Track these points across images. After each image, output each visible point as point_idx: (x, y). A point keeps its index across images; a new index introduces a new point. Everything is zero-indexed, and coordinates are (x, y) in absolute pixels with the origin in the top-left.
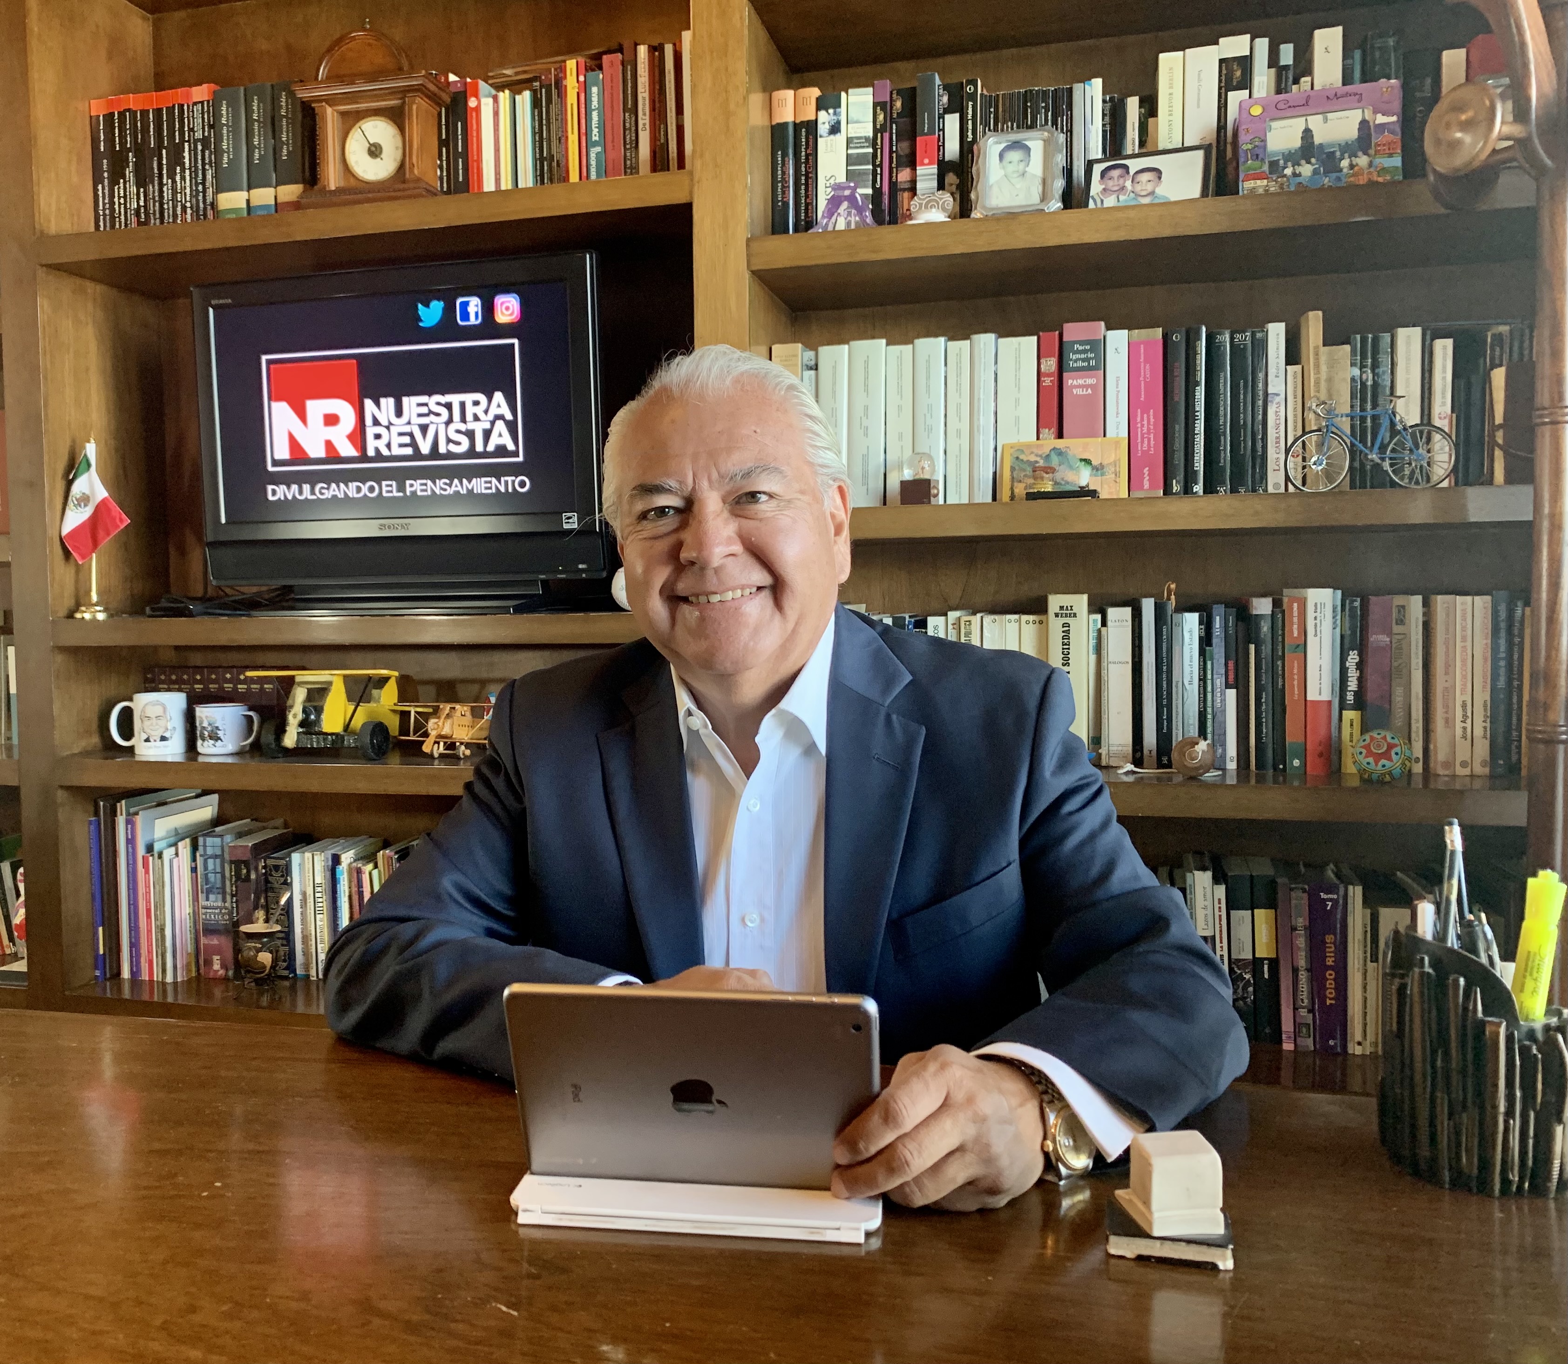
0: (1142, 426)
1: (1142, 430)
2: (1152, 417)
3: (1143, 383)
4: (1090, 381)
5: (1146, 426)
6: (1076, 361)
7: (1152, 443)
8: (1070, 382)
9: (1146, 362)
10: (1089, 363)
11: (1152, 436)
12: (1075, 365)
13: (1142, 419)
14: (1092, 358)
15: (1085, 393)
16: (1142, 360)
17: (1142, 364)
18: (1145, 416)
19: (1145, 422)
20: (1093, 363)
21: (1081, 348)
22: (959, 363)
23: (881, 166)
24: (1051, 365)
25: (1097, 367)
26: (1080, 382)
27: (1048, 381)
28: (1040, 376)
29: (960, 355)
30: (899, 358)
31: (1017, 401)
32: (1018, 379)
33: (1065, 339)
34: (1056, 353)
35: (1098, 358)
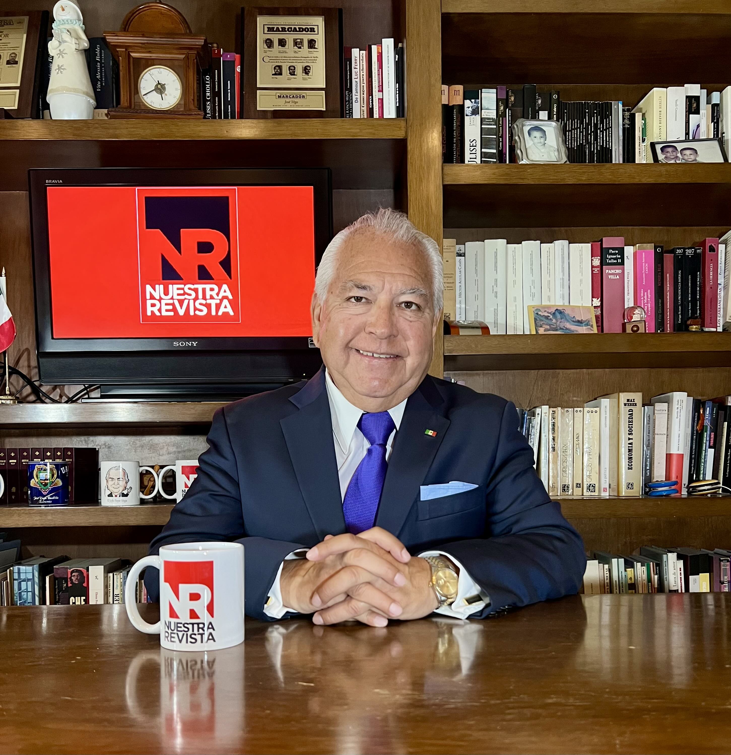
0: (644, 299)
1: (644, 301)
2: (649, 294)
3: (644, 274)
4: (618, 271)
5: (646, 299)
6: (610, 259)
7: (649, 309)
8: (607, 271)
9: (645, 263)
10: (617, 261)
11: (649, 305)
12: (610, 262)
13: (644, 295)
14: (619, 258)
15: (615, 278)
16: (644, 261)
17: (644, 264)
18: (646, 293)
19: (646, 297)
20: (620, 261)
21: (613, 252)
22: (548, 257)
23: (502, 137)
24: (597, 262)
25: (623, 263)
26: (613, 271)
27: (596, 270)
28: (593, 267)
29: (549, 252)
30: (514, 251)
31: (581, 281)
32: (581, 268)
33: (604, 247)
34: (600, 255)
35: (623, 258)
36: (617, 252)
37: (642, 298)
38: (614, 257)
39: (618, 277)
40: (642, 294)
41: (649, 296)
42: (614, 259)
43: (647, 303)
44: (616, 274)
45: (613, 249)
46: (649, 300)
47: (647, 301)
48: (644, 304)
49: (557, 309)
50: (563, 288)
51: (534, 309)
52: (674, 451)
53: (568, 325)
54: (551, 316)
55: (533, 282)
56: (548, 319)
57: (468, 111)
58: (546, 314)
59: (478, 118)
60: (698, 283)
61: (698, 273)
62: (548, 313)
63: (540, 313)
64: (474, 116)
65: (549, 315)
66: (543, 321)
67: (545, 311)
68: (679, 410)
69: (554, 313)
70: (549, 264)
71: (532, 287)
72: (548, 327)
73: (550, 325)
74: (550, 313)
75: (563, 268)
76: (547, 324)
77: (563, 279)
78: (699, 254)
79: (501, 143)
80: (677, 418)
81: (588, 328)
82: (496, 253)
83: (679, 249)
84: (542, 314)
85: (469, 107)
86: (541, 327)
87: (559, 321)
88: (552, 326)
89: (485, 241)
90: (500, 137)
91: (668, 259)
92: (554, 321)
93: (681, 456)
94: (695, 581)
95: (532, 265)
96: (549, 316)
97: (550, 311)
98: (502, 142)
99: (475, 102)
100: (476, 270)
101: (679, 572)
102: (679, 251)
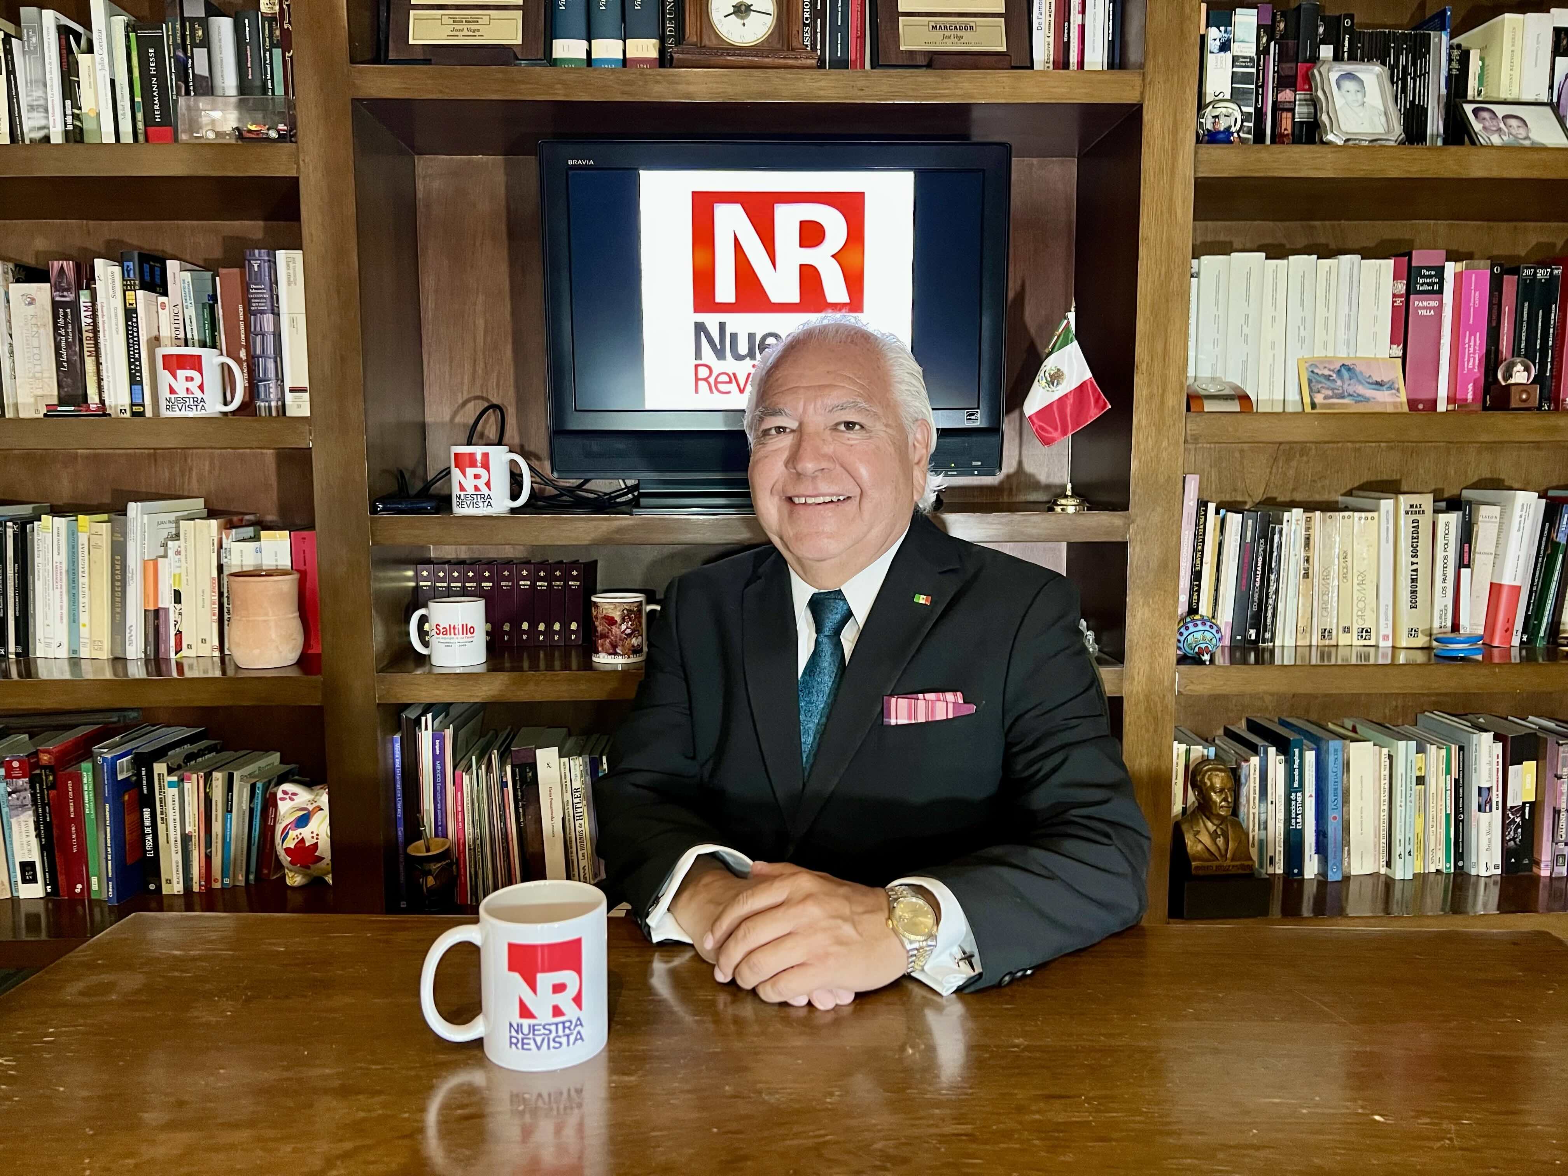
0: (1469, 346)
1: (1469, 350)
2: (1477, 339)
3: (1472, 308)
4: (1432, 304)
5: (1472, 346)
6: (1422, 285)
7: (1476, 362)
8: (1416, 303)
9: (1475, 290)
10: (1433, 287)
11: (1477, 356)
12: (1421, 288)
13: (1470, 341)
14: (1436, 283)
15: (1428, 314)
16: (1473, 288)
17: (1473, 292)
18: (1472, 338)
19: (1472, 343)
20: (1436, 287)
22: (1328, 280)
23: (1262, 86)
24: (1401, 287)
25: (1441, 291)
26: (1425, 304)
27: (1399, 302)
28: (1394, 296)
29: (1329, 273)
30: (1276, 272)
31: (1376, 318)
32: (1377, 298)
33: (1413, 265)
34: (1406, 277)
35: (1441, 284)
36: (1433, 273)
37: (1467, 346)
38: (1428, 280)
39: (1432, 312)
40: (1467, 341)
41: (1478, 342)
42: (1428, 284)
43: (1474, 353)
44: (1430, 308)
45: (1428, 268)
46: (1477, 348)
47: (1475, 350)
48: (1469, 354)
49: (1343, 365)
50: (1349, 329)
51: (1307, 365)
52: (1507, 580)
53: (1362, 390)
54: (1334, 376)
55: (1304, 320)
56: (1329, 380)
57: (1213, 45)
58: (1327, 372)
59: (1228, 56)
60: (1552, 322)
61: (1554, 306)
62: (1330, 370)
63: (1316, 371)
64: (1222, 54)
65: (1331, 373)
66: (1321, 382)
67: (1325, 367)
68: (1523, 519)
69: (1339, 371)
70: (1328, 291)
71: (1302, 328)
72: (1330, 393)
73: (1333, 389)
74: (1333, 371)
75: (1350, 298)
76: (1328, 389)
77: (1349, 316)
78: (1557, 277)
79: (1260, 97)
80: (1519, 530)
81: (1392, 394)
82: (1249, 274)
83: (1527, 268)
84: (1320, 373)
85: (1215, 40)
86: (1319, 392)
87: (1347, 382)
88: (1336, 391)
89: (1232, 254)
90: (1260, 87)
91: (1510, 283)
92: (1339, 383)
93: (1516, 590)
94: (1516, 773)
95: (1302, 293)
96: (1330, 376)
97: (1332, 368)
98: (1263, 94)
99: (1226, 31)
100: (1217, 300)
101: (1495, 760)
102: (1527, 272)
